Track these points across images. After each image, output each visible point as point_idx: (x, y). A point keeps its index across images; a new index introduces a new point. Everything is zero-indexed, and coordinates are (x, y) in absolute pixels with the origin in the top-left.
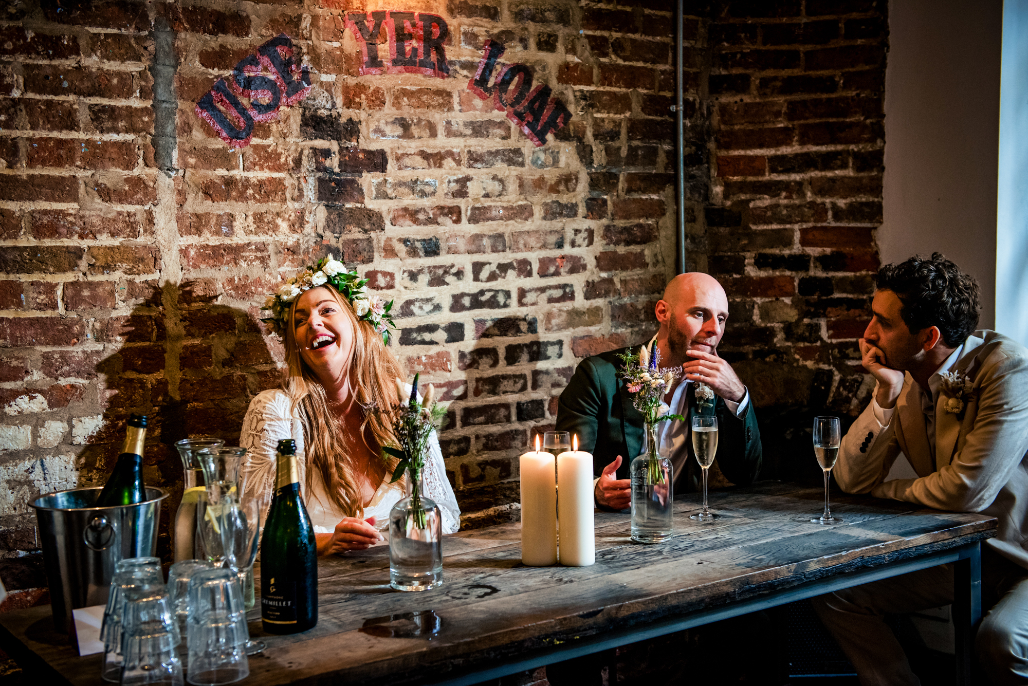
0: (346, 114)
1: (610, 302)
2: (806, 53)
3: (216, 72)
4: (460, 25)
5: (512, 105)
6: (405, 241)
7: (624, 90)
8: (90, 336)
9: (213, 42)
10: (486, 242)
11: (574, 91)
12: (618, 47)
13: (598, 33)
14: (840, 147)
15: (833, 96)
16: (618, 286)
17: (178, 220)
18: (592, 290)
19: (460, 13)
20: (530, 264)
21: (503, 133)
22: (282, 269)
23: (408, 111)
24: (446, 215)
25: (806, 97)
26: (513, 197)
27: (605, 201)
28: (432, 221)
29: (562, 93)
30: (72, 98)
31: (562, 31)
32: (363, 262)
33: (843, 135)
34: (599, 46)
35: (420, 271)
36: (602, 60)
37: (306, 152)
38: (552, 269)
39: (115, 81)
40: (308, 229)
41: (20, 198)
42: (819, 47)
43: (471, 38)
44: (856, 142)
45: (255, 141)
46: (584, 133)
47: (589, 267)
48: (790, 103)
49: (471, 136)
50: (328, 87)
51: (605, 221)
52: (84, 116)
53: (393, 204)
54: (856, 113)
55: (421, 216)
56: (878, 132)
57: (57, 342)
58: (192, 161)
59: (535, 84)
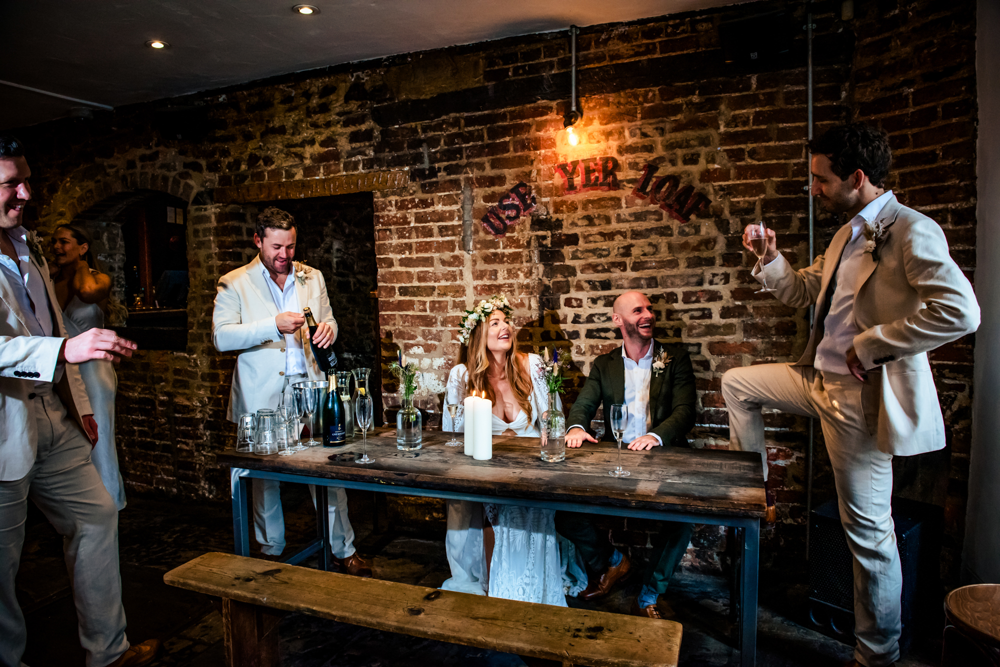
0: (555, 217)
1: (743, 321)
2: (913, 135)
3: (490, 204)
4: (626, 159)
5: (664, 200)
6: (589, 282)
7: (759, 181)
8: (439, 324)
9: (489, 190)
10: (643, 282)
11: (713, 186)
12: (753, 154)
13: (735, 147)
14: (941, 206)
15: (934, 166)
16: (752, 311)
17: (473, 273)
18: (726, 313)
19: (627, 152)
20: (676, 295)
21: (657, 217)
22: (521, 296)
23: (592, 211)
24: (617, 267)
25: (913, 169)
26: (664, 254)
27: (741, 255)
28: (608, 271)
29: (704, 189)
30: (431, 224)
31: (703, 150)
32: (564, 293)
33: (942, 196)
34: (736, 155)
35: (599, 298)
36: (738, 163)
37: (533, 238)
38: (694, 299)
39: (448, 214)
40: (534, 276)
41: (413, 266)
42: (923, 129)
43: (634, 166)
44: (953, 201)
45: (508, 235)
46: (722, 210)
47: (724, 297)
48: (901, 175)
49: (633, 221)
50: (546, 205)
51: (739, 268)
52: (436, 231)
53: (582, 262)
54: (952, 178)
55: (600, 268)
56: (971, 192)
57: (427, 326)
58: (479, 246)
59: (681, 186)
